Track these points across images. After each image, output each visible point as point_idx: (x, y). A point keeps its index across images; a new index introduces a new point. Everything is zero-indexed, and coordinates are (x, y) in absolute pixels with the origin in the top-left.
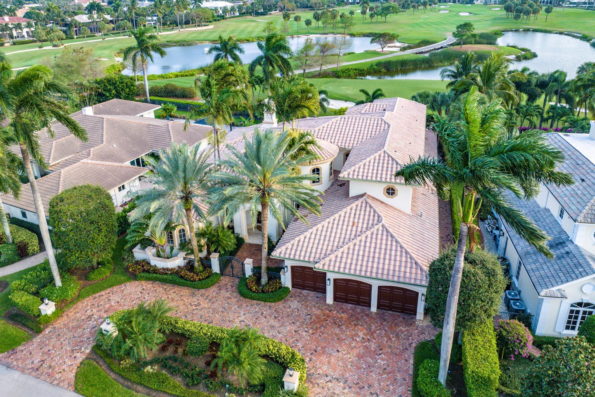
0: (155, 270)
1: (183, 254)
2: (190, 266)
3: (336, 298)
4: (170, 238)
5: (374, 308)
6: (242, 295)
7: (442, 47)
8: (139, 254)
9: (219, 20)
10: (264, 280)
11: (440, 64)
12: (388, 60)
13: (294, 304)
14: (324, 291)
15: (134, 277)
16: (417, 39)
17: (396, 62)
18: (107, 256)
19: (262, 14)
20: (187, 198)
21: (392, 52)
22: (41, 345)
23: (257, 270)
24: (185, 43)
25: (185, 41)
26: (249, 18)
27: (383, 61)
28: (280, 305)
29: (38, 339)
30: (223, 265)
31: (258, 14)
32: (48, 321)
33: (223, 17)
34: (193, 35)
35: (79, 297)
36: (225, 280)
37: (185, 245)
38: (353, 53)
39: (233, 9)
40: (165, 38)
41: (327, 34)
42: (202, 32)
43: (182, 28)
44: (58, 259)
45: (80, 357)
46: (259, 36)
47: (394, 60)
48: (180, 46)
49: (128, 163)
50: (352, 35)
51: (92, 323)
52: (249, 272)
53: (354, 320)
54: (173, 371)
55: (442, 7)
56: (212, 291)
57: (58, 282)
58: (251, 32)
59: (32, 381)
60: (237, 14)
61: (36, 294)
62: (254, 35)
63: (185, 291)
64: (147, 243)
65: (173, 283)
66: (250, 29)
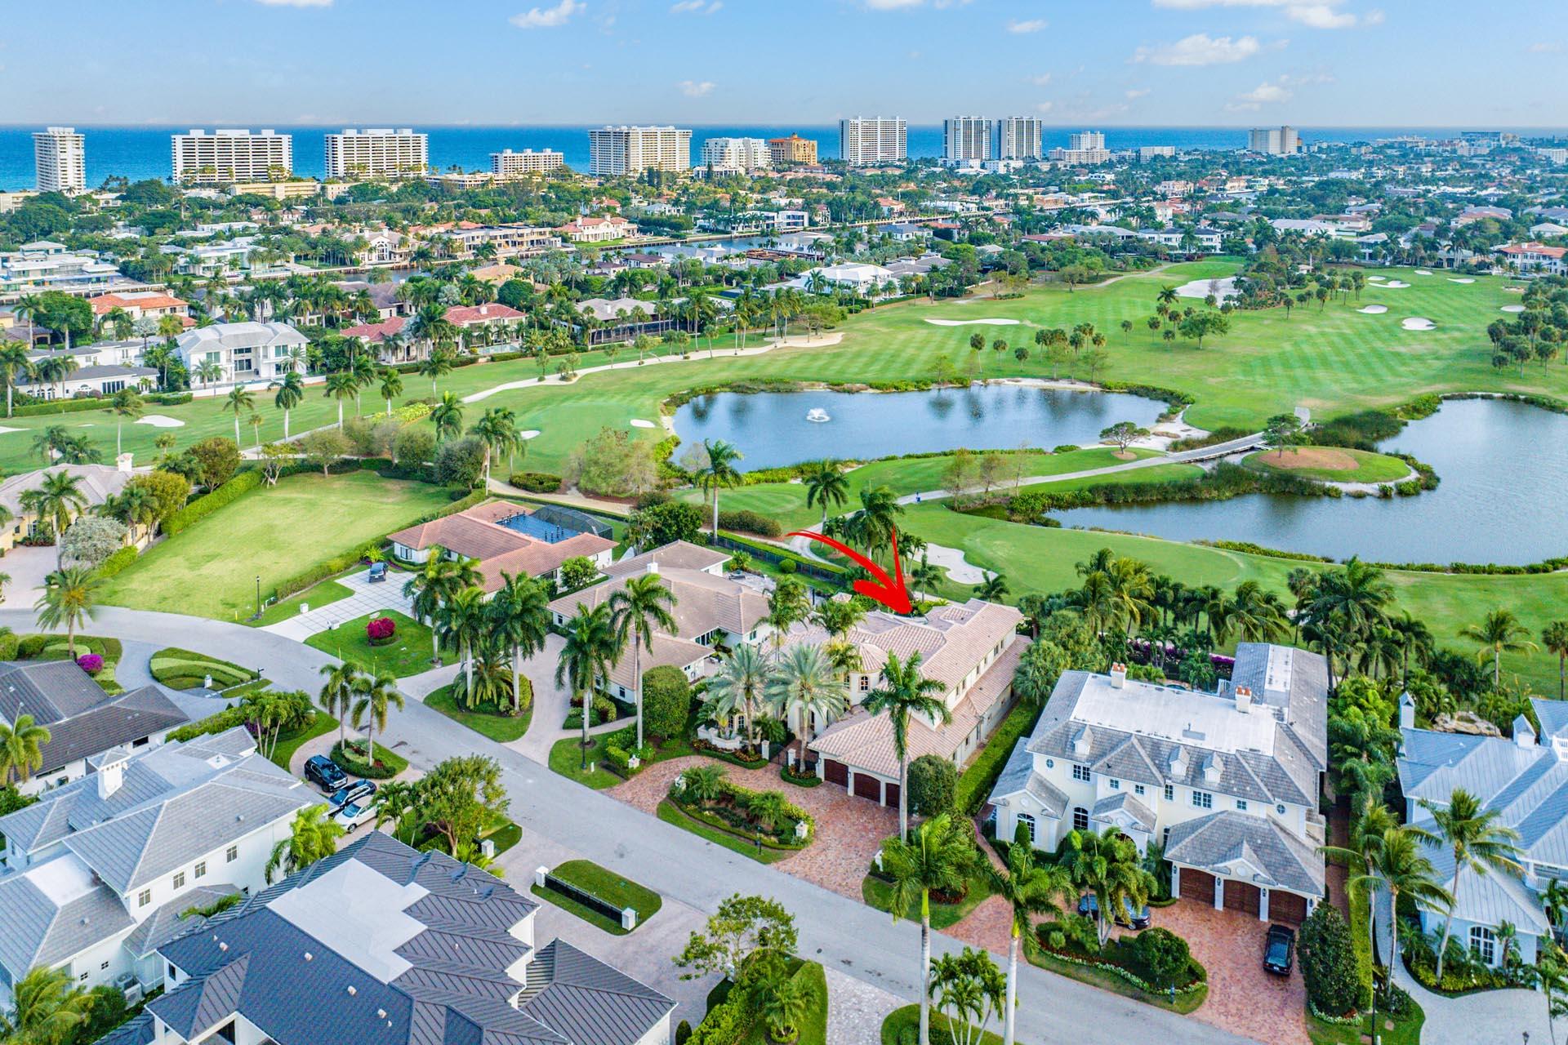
0: (716, 748)
1: (740, 738)
2: (744, 750)
3: (856, 792)
4: (731, 722)
5: (882, 801)
6: (784, 778)
7: (1252, 449)
8: (702, 733)
9: (857, 312)
10: (802, 768)
11: (1215, 493)
12: (1113, 481)
13: (822, 791)
14: (845, 783)
15: (698, 751)
17: (1127, 487)
18: (679, 729)
19: (953, 293)
20: (748, 689)
21: (1141, 455)
22: (630, 788)
23: (797, 761)
24: (782, 387)
25: (781, 381)
26: (924, 301)
27: (1103, 482)
28: (810, 790)
29: (627, 784)
30: (774, 753)
31: (943, 294)
32: (634, 773)
33: (867, 304)
34: (799, 364)
35: (654, 760)
36: (771, 766)
37: (742, 731)
38: (1072, 448)
39: (889, 288)
40: (746, 367)
42: (815, 355)
43: (781, 334)
44: (644, 723)
45: (659, 800)
46: (920, 377)
47: (1124, 480)
48: (772, 391)
49: (693, 640)
51: (666, 779)
52: (791, 762)
53: (863, 810)
54: (724, 817)
56: (760, 772)
57: (640, 746)
58: (909, 363)
59: (627, 808)
60: (898, 294)
61: (624, 749)
62: (912, 373)
63: (738, 769)
64: (711, 724)
65: (730, 761)
66: (910, 351)
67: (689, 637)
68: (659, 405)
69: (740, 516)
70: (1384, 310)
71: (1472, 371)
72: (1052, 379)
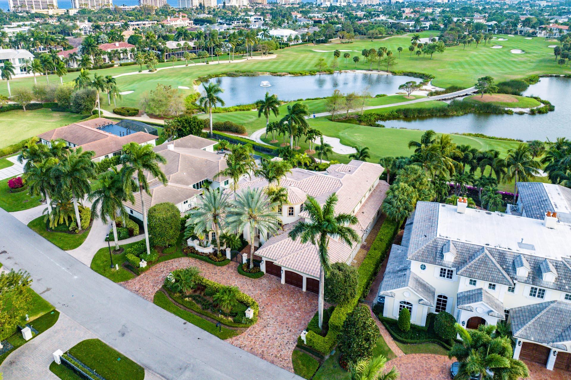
0: (197, 253)
1: (212, 246)
2: (215, 253)
3: (286, 281)
4: (207, 236)
5: (304, 289)
6: (240, 273)
7: (466, 95)
8: (190, 243)
9: (283, 48)
10: (252, 266)
11: (455, 113)
12: (407, 107)
13: (264, 281)
14: (280, 276)
15: (186, 255)
16: (449, 84)
17: (415, 110)
18: (173, 241)
19: (323, 42)
20: (215, 216)
21: (417, 98)
22: (139, 281)
23: (248, 260)
24: (250, 74)
25: (250, 72)
26: (311, 45)
27: (403, 108)
28: (257, 280)
29: (138, 278)
30: (233, 255)
31: (319, 42)
32: (143, 270)
33: (287, 45)
34: (258, 65)
35: (158, 261)
36: (232, 263)
37: (214, 242)
38: (384, 95)
39: (296, 38)
40: (234, 67)
41: (372, 70)
42: (265, 62)
43: (250, 55)
44: (150, 239)
45: (157, 289)
46: (311, 69)
47: (412, 107)
48: (245, 76)
49: (191, 186)
50: (394, 73)
51: (163, 275)
52: (245, 261)
53: (291, 294)
54: (198, 302)
55: (500, 40)
56: (224, 268)
57: (149, 253)
58: (306, 65)
59: (135, 296)
60: (300, 41)
61: (138, 256)
62: (308, 68)
63: (211, 266)
64: (194, 237)
65: (206, 261)
66: (306, 61)
67: (188, 184)
68: (193, 81)
69: (225, 123)
70: (501, 47)
71: (548, 66)
72: (370, 70)
